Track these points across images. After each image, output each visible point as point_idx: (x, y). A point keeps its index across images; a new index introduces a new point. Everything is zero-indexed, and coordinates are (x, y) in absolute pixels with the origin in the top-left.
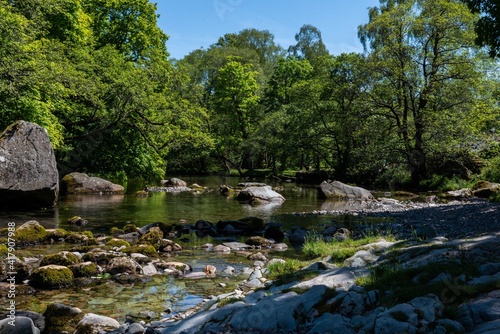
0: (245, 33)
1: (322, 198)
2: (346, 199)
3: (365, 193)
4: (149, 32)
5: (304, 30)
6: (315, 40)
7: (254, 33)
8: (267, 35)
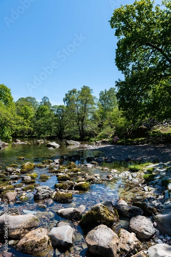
0: (28, 98)
1: (68, 144)
2: (74, 145)
3: (79, 143)
4: (9, 97)
5: (44, 98)
6: (47, 101)
7: (30, 98)
8: (34, 99)
